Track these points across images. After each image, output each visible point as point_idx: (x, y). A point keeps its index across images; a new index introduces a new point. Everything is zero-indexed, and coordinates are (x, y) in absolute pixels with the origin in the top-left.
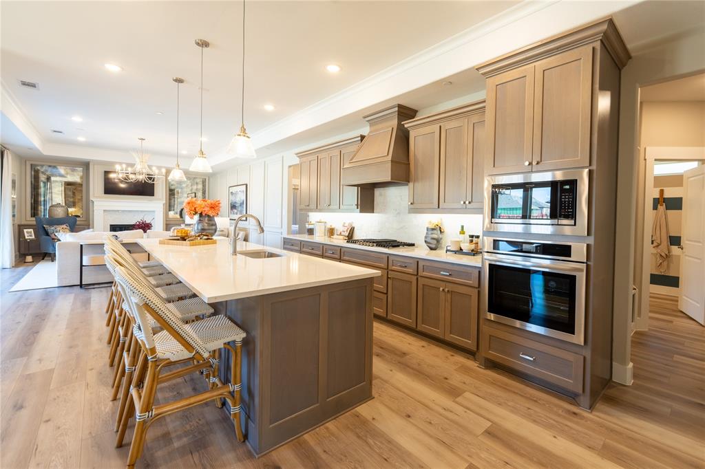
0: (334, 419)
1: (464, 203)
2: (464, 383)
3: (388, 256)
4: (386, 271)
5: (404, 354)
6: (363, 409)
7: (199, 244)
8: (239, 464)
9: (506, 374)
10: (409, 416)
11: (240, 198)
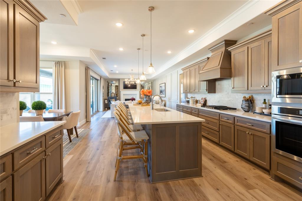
0: (183, 179)
1: (263, 87)
2: (257, 184)
3: (220, 114)
4: (218, 121)
5: (225, 162)
6: (196, 180)
7: (144, 106)
8: (145, 183)
9: (291, 188)
10: (218, 190)
11: (163, 88)
